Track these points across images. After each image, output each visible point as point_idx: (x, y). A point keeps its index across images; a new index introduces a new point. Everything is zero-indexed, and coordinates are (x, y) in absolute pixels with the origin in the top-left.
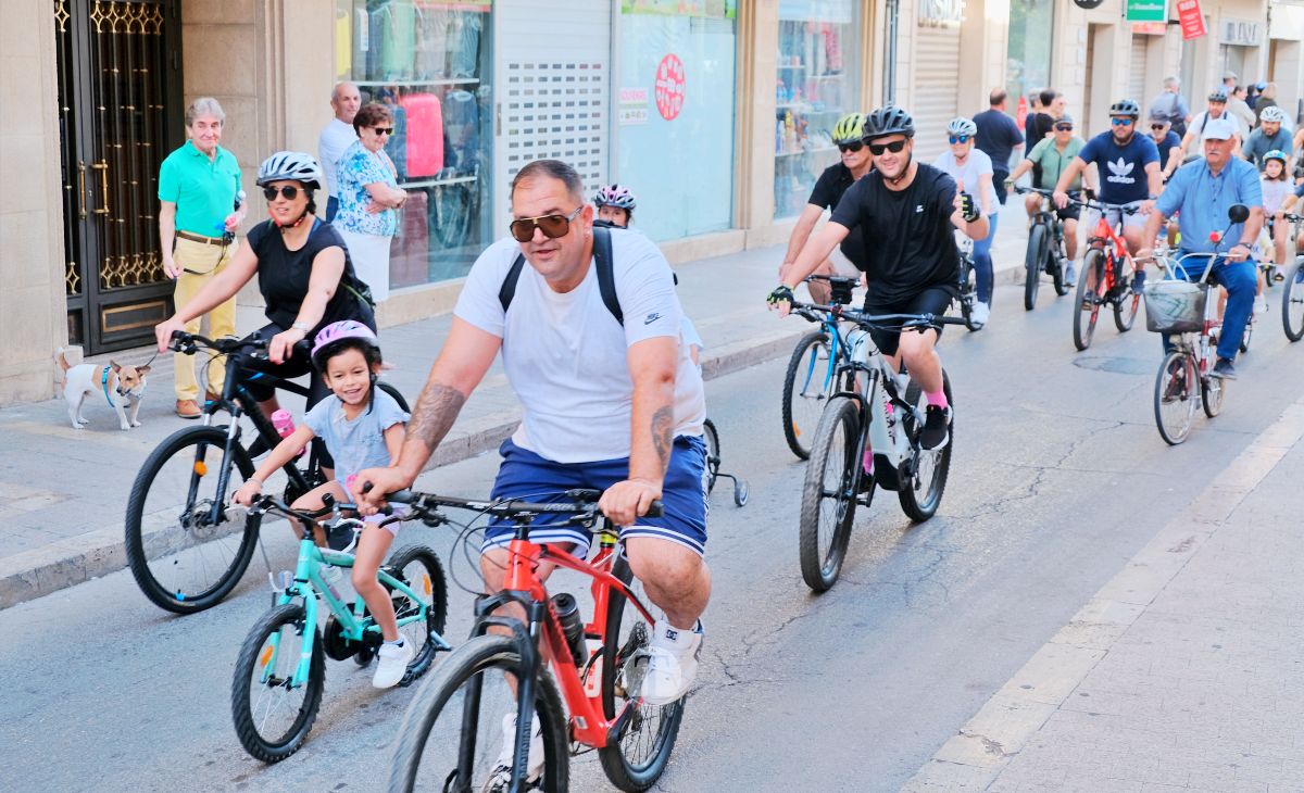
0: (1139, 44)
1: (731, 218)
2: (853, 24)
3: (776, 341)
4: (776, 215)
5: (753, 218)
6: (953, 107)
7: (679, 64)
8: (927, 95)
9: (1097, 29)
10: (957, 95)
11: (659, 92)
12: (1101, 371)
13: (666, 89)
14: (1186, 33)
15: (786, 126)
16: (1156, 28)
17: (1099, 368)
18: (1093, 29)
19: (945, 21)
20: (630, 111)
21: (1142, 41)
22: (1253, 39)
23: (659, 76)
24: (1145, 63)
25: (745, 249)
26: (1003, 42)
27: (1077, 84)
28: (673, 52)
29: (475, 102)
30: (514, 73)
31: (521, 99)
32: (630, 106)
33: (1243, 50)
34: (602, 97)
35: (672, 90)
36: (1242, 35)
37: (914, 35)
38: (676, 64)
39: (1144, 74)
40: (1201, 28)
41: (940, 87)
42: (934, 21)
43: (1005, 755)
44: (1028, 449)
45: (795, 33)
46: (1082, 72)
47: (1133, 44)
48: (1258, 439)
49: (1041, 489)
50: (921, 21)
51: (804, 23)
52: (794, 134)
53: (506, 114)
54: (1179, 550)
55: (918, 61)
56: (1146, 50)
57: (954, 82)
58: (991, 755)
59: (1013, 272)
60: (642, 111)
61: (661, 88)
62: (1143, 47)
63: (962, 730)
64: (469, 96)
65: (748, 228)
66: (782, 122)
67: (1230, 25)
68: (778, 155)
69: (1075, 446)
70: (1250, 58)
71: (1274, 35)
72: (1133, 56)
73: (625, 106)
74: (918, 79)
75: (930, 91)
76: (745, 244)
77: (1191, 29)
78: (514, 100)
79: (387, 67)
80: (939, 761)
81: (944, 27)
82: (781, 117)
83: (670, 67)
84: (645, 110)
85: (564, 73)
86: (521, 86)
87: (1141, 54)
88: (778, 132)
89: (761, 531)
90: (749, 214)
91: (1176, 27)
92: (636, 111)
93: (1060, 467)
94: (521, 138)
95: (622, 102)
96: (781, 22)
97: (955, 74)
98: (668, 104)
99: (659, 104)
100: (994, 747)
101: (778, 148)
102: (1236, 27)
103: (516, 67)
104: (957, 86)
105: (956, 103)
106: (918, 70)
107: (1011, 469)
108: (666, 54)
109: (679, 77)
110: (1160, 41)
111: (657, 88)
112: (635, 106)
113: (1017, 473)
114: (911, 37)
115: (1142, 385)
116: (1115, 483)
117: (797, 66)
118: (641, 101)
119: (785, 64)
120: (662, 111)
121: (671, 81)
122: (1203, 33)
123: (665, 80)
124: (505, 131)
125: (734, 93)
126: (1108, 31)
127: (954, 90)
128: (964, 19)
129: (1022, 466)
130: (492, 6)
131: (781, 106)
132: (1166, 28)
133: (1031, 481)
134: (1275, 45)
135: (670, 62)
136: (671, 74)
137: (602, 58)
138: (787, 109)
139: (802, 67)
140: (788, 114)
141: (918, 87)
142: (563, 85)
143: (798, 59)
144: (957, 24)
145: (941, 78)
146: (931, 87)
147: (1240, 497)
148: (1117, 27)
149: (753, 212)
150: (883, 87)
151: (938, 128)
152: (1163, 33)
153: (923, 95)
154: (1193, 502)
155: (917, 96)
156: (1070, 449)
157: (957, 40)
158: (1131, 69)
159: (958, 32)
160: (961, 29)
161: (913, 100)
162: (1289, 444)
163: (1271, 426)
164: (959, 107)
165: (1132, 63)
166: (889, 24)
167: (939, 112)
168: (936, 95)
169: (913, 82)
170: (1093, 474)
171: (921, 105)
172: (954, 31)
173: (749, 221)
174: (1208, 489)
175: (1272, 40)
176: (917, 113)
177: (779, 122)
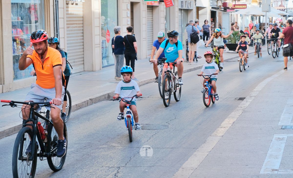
0: (149, 11)
2: (40, 5)
3: (15, 127)
4: (14, 79)
5: (5, 80)
6: (82, 35)
8: (72, 30)
9: (134, 4)
10: (83, 30)
14: (166, 5)
15: (17, 44)
16: (156, 4)
18: (132, 4)
19: (76, 2)
21: (151, 8)
22: (191, 7)
24: (152, 16)
25: (3, 93)
26: (99, 9)
27: (128, 25)
33: (187, 11)
36: (186, 6)
37: (65, 7)
39: (152, 21)
40: (171, 3)
41: (76, 27)
42: (73, 2)
44: (113, 160)
45: (18, 8)
46: (129, 20)
47: (148, 9)
48: (198, 150)
49: (119, 175)
50: (67, 2)
51: (22, 3)
52: (20, 47)
55: (67, 17)
56: (153, 12)
57: (82, 25)
59: (107, 95)
62: (151, 11)
65: (4, 84)
66: (15, 42)
67: (182, 2)
69: (131, 158)
70: (190, 14)
71: (197, 5)
72: (148, 14)
74: (67, 24)
75: (74, 29)
76: (3, 91)
77: (168, 3)
81: (77, 4)
82: (14, 40)
87: (151, 13)
88: (14, 46)
90: (4, 79)
91: (163, 3)
93: (126, 166)
96: (12, 3)
97: (82, 22)
101: (14, 52)
102: (184, 3)
104: (83, 27)
105: (83, 33)
106: (67, 21)
107: (108, 168)
110: (157, 8)
113: (110, 169)
114: (63, 8)
115: (156, 133)
116: (147, 171)
117: (20, 20)
119: (15, 20)
122: (172, 5)
126: (138, 5)
127: (82, 28)
128: (84, 1)
129: (112, 167)
131: (14, 36)
132: (159, 3)
133: (115, 172)
134: (198, 9)
139: (22, 21)
140: (17, 39)
141: (68, 27)
143: (20, 18)
144: (82, 3)
145: (76, 24)
146: (73, 27)
147: (192, 171)
148: (141, 3)
149: (5, 78)
150: (54, 28)
151: (77, 43)
152: (158, 5)
153: (70, 31)
154: (175, 175)
155: (67, 31)
156: (130, 159)
157: (82, 10)
158: (148, 19)
159: (82, 6)
160: (83, 5)
161: (66, 32)
162: (209, 151)
163: (203, 145)
164: (84, 34)
165: (148, 16)
166: (55, 3)
167: (77, 37)
168: (74, 30)
169: (66, 26)
170: (138, 168)
171: (69, 34)
172: (80, 6)
173: (4, 81)
174: (180, 169)
175: (197, 7)
176: (68, 37)
177: (14, 43)
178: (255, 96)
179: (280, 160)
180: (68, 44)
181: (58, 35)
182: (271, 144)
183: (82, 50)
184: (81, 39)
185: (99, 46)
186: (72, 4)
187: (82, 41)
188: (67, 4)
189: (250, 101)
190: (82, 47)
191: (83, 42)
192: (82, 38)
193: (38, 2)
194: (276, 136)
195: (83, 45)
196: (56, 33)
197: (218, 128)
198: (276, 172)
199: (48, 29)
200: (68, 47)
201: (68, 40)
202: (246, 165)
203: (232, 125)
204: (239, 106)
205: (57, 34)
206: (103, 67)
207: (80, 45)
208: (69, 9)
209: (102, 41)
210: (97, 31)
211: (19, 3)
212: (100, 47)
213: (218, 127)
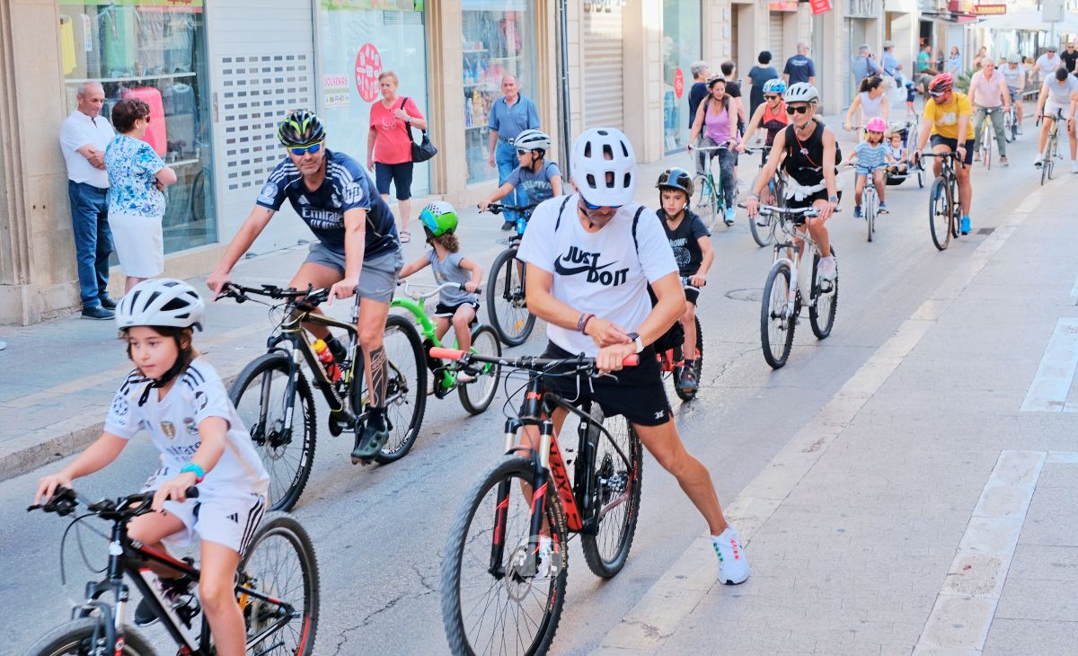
0: (775, 23)
1: (429, 185)
2: (527, 13)
4: (469, 181)
5: (448, 183)
6: (620, 80)
7: (376, 52)
8: (597, 71)
9: (739, 9)
10: (622, 69)
11: (359, 78)
12: (750, 301)
13: (365, 75)
14: (815, 9)
15: (473, 103)
16: (790, 7)
17: (747, 299)
18: (736, 8)
19: (608, 7)
20: (333, 95)
21: (779, 17)
22: (872, 12)
23: (358, 64)
24: (782, 36)
27: (724, 56)
28: (369, 42)
29: (192, 93)
30: (227, 66)
31: (235, 89)
32: (333, 91)
33: (864, 22)
34: (309, 84)
35: (371, 76)
36: (862, 10)
37: (582, 19)
38: (373, 52)
39: (782, 45)
40: (827, 4)
41: (607, 63)
42: (599, 6)
43: (661, 637)
45: (478, 21)
46: (728, 44)
47: (771, 20)
48: (877, 351)
49: (697, 406)
50: (587, 7)
51: (487, 12)
52: (481, 109)
53: (223, 102)
54: (812, 450)
55: (586, 41)
56: (782, 25)
57: (619, 59)
58: (649, 638)
60: (344, 94)
61: (361, 74)
62: (779, 23)
63: (624, 619)
64: (187, 88)
65: (445, 193)
66: (470, 99)
67: (851, 1)
68: (468, 128)
69: (726, 367)
70: (870, 29)
71: (889, 8)
72: (771, 31)
73: (329, 91)
74: (587, 57)
75: (602, 67)
77: (819, 5)
78: (229, 89)
79: (111, 64)
80: (604, 647)
81: (608, 11)
82: (469, 95)
83: (367, 55)
84: (348, 94)
85: (272, 64)
86: (235, 77)
87: (779, 28)
88: (467, 107)
89: (454, 457)
90: (445, 181)
91: (807, 5)
92: (339, 95)
93: (713, 385)
94: (237, 123)
95: (326, 87)
96: (465, 13)
97: (620, 51)
98: (368, 88)
99: (359, 88)
100: (652, 631)
101: (468, 121)
102: (857, 3)
103: (229, 60)
104: (622, 62)
105: (622, 77)
106: (586, 49)
108: (362, 45)
109: (377, 64)
110: (794, 17)
111: (357, 73)
112: (338, 91)
114: (578, 21)
116: (760, 397)
117: (482, 50)
118: (343, 86)
119: (470, 49)
120: (362, 95)
121: (370, 68)
122: (829, 9)
123: (365, 67)
124: (222, 118)
125: (426, 75)
126: (748, 10)
127: (619, 66)
128: (624, 4)
130: (204, 7)
131: (468, 85)
132: (798, 6)
134: (890, 16)
135: (368, 49)
136: (369, 61)
137: (305, 48)
138: (474, 87)
139: (486, 50)
140: (475, 93)
141: (588, 64)
142: (273, 75)
143: (481, 44)
144: (619, 8)
145: (607, 56)
146: (599, 64)
147: (863, 401)
148: (757, 6)
149: (449, 179)
150: (557, 66)
151: (608, 99)
152: (795, 10)
153: (592, 71)
154: (823, 408)
155: (587, 72)
156: (722, 369)
157: (620, 23)
158: (771, 41)
159: (620, 16)
160: (622, 12)
161: (584, 76)
162: (904, 354)
163: (889, 340)
164: (625, 80)
165: (771, 36)
166: (559, 9)
167: (607, 85)
168: (603, 70)
169: (583, 61)
170: (741, 390)
171: (591, 79)
172: (616, 14)
173: (445, 186)
174: (837, 396)
175: (887, 13)
176: (587, 86)
177: (467, 100)
178: (1018, 226)
179: (1069, 378)
180: (588, 101)
181: (566, 82)
182: (1051, 341)
183: (620, 115)
184: (616, 91)
185: (658, 105)
186: (598, 10)
187: (621, 94)
188: (587, 11)
189: (1006, 236)
190: (621, 108)
191: (622, 98)
192: (620, 87)
193: (521, 8)
194: (1063, 322)
195: (622, 104)
196: (561, 79)
197: (928, 302)
198: (1058, 409)
199: (543, 68)
200: (587, 109)
201: (587, 94)
202: (989, 391)
203: (960, 295)
204: (978, 249)
205: (564, 81)
206: (666, 154)
207: (616, 105)
208: (593, 23)
209: (667, 94)
210: (653, 73)
211: (480, 12)
212: (660, 108)
213: (928, 299)
